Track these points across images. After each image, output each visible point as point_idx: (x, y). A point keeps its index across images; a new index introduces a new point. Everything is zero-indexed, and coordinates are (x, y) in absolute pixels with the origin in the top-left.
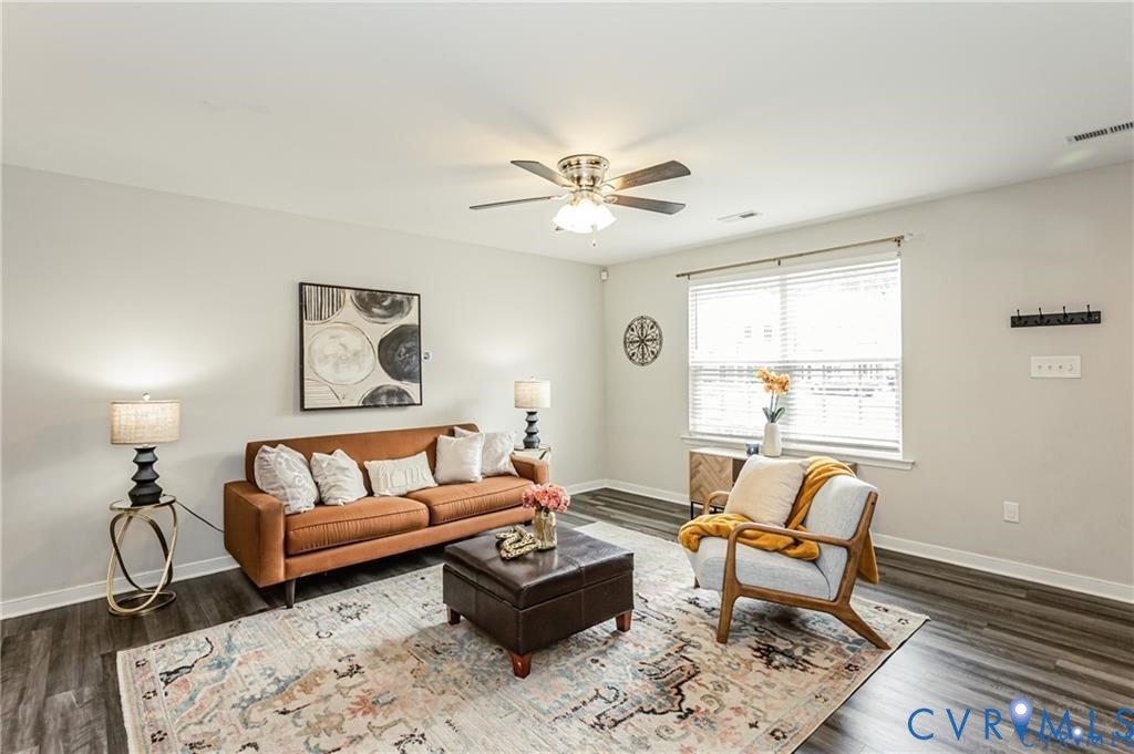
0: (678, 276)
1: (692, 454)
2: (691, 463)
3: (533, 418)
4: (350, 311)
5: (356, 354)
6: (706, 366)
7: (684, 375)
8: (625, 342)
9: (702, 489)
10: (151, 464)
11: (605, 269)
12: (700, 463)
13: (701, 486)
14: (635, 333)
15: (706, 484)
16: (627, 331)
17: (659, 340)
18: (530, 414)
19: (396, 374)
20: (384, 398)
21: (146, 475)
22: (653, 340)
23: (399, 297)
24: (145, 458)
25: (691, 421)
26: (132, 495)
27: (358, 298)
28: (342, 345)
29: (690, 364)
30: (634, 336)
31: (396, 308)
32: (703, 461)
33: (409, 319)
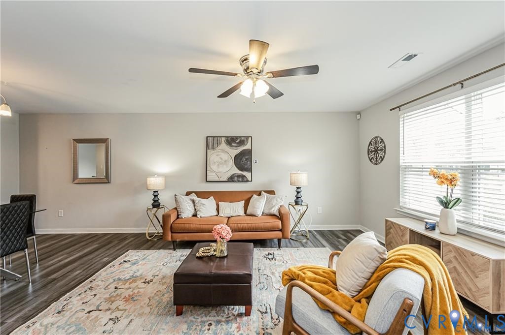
0: (391, 110)
1: (387, 221)
2: (386, 227)
3: (299, 190)
4: (224, 145)
5: (226, 161)
6: (414, 165)
7: (397, 171)
8: (368, 152)
9: (392, 244)
10: (157, 196)
11: (359, 113)
12: (391, 228)
13: (391, 242)
14: (373, 147)
15: (394, 242)
16: (369, 145)
17: (384, 150)
18: (298, 188)
19: (241, 168)
20: (236, 178)
21: (156, 199)
22: (381, 150)
23: (243, 138)
24: (156, 194)
25: (401, 200)
26: (153, 205)
27: (226, 140)
28: (220, 158)
29: (401, 164)
30: (372, 148)
31: (242, 143)
32: (392, 226)
33: (247, 147)
